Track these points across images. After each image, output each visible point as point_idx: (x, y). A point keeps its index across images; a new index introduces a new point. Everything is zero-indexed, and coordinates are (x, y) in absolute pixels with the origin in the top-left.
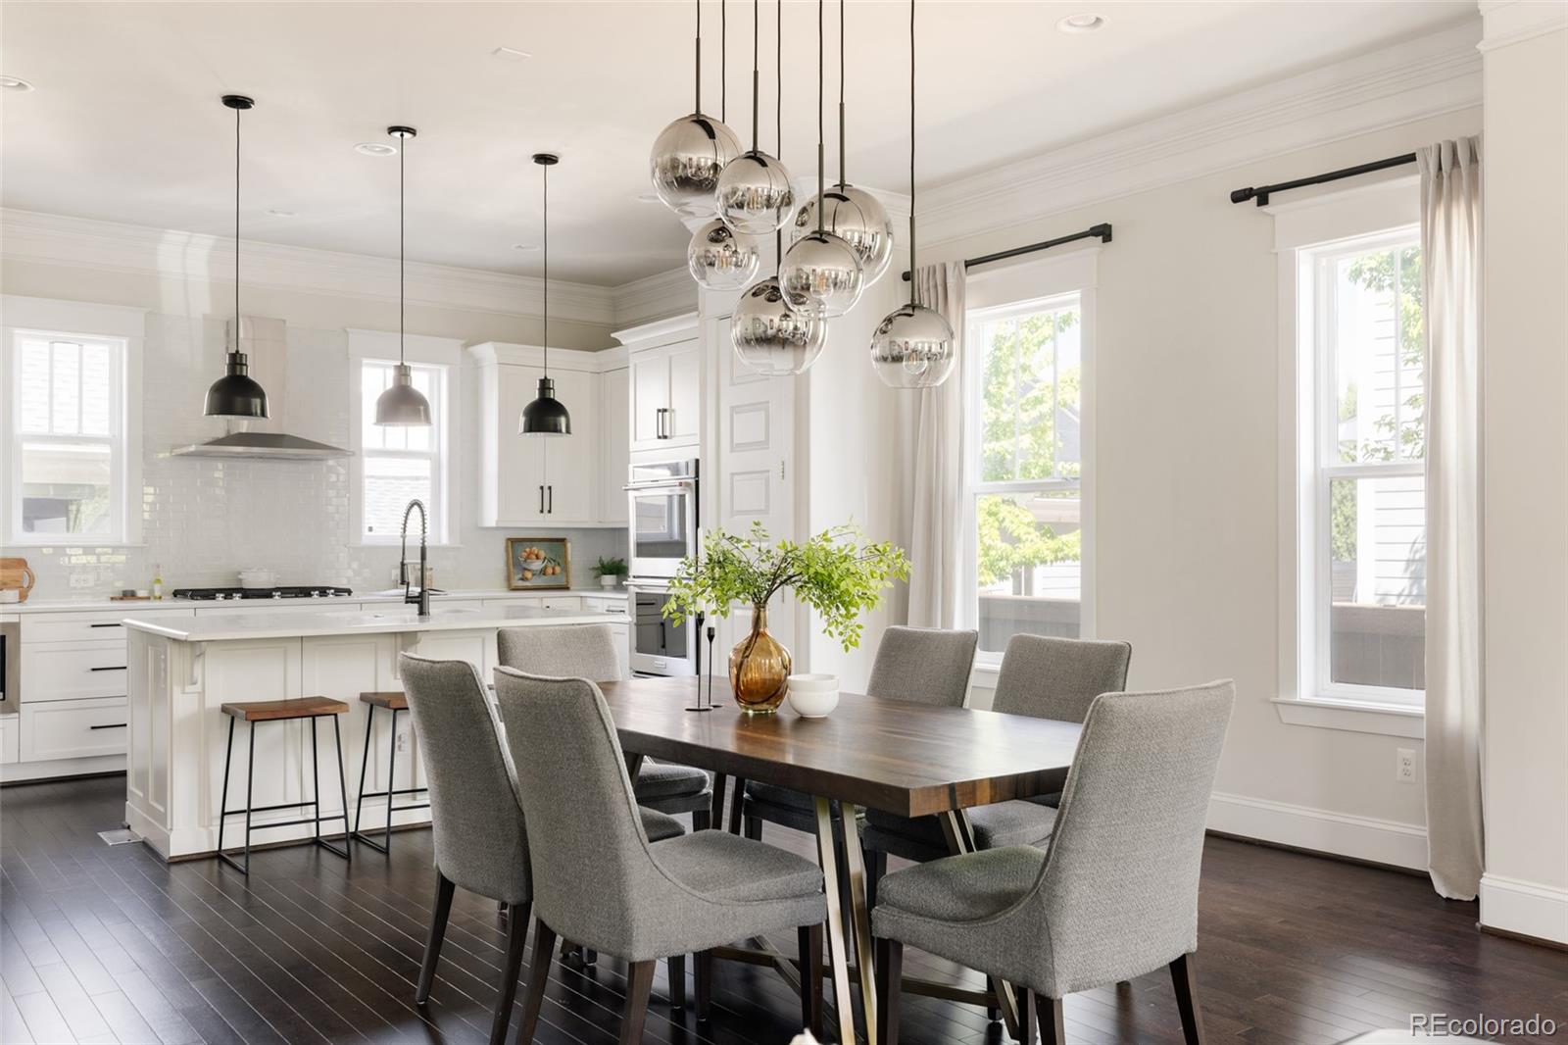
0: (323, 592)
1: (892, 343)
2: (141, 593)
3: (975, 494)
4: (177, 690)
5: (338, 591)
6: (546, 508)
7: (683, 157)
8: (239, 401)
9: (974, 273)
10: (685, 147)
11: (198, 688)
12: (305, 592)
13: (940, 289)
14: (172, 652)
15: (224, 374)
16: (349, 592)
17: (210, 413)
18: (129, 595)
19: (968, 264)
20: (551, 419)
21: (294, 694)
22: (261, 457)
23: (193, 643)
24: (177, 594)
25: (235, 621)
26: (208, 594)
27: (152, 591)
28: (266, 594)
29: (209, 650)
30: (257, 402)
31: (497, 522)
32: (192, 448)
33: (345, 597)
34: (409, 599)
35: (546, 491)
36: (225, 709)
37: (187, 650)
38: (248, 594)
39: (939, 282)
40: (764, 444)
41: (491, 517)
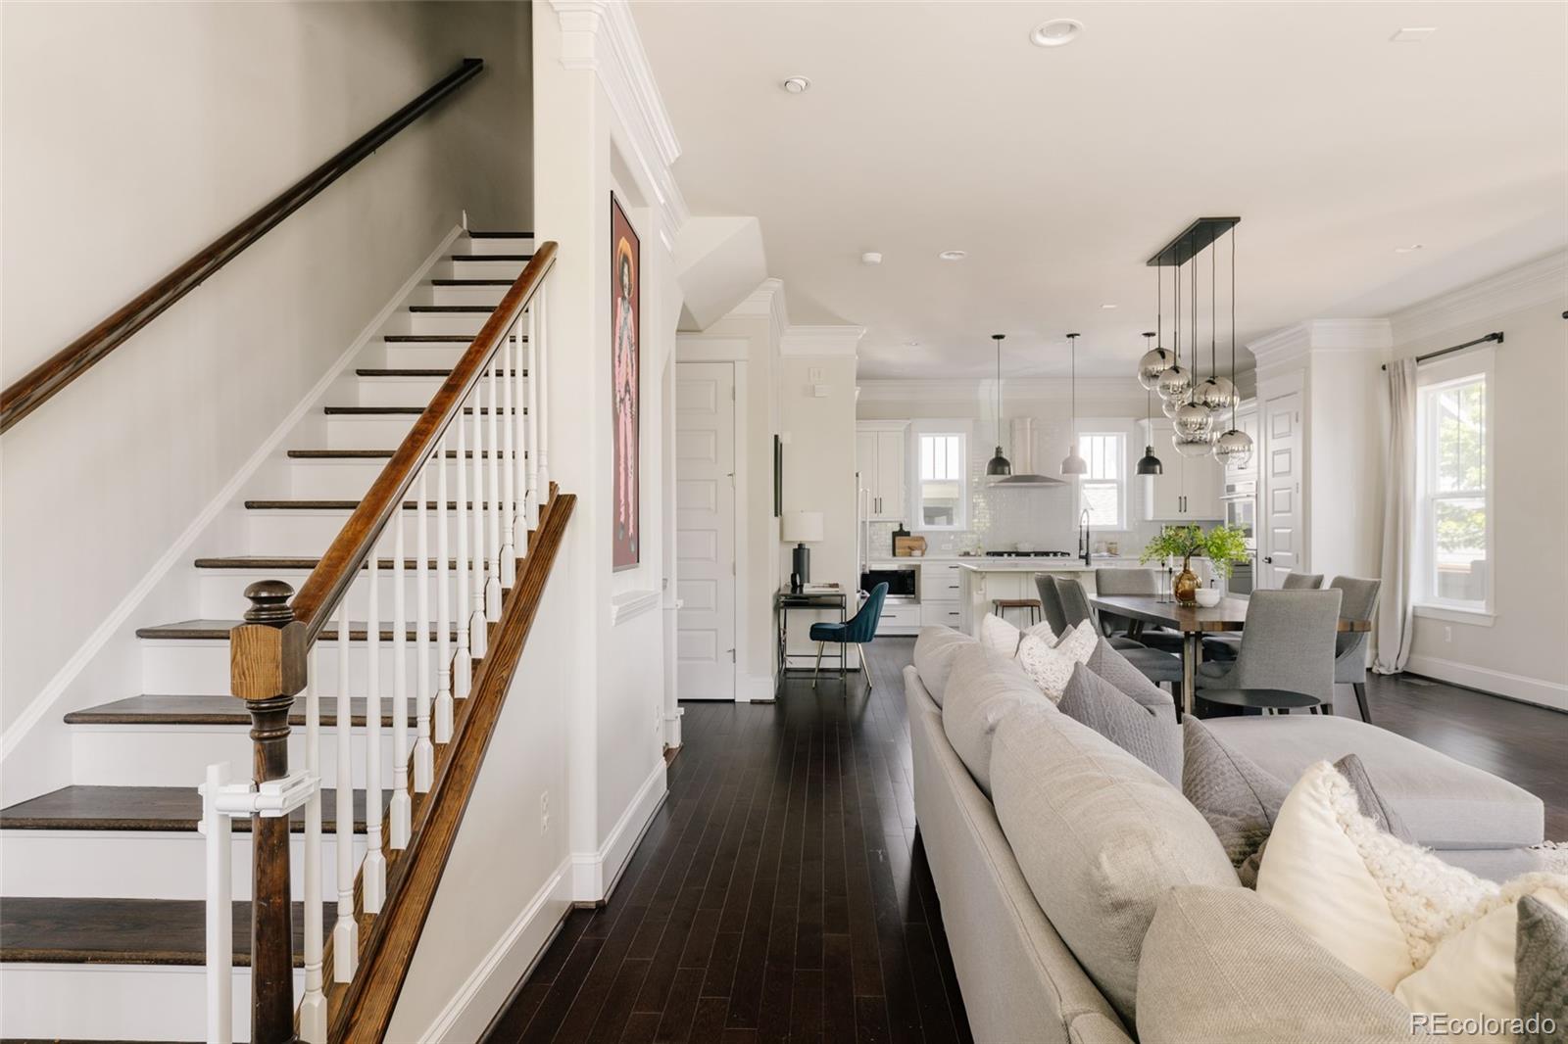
0: (1055, 554)
1: (1221, 447)
2: (972, 553)
3: (1433, 500)
4: (975, 593)
5: (1063, 554)
6: (1183, 508)
7: (1150, 368)
8: (999, 469)
9: (1422, 364)
10: (1151, 364)
11: (983, 592)
12: (1047, 554)
13: (1401, 376)
14: (973, 576)
15: (994, 456)
16: (1069, 554)
17: (988, 474)
18: (967, 554)
19: (1418, 360)
20: (1151, 467)
21: (1024, 598)
22: (1026, 487)
23: (981, 572)
24: (988, 554)
25: (1011, 565)
26: (1001, 554)
27: (977, 552)
28: (1027, 554)
29: (988, 576)
30: (1007, 468)
31: (1154, 516)
32: (992, 484)
33: (1067, 557)
34: (1081, 557)
35: (1183, 500)
36: (994, 602)
37: (979, 576)
38: (1018, 554)
39: (1400, 371)
40: (1289, 472)
41: (1150, 516)
